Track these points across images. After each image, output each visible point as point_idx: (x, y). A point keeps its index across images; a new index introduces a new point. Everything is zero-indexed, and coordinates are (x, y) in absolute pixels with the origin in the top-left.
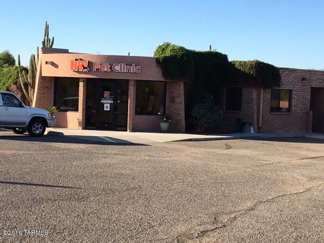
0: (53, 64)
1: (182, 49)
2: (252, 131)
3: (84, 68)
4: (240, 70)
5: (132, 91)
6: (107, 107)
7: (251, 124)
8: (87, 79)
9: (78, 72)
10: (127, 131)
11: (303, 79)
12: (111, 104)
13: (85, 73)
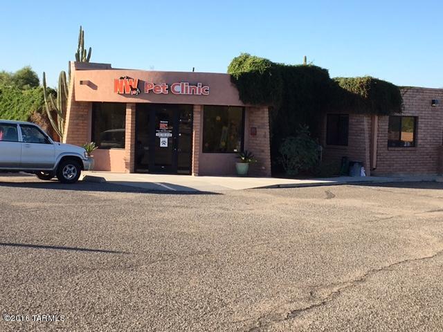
0: (90, 84)
1: (266, 62)
2: (363, 174)
3: (133, 89)
4: (345, 90)
5: (198, 120)
6: (164, 143)
7: (362, 164)
8: (137, 104)
9: (124, 95)
10: (191, 175)
11: (433, 102)
12: (169, 138)
13: (134, 96)
